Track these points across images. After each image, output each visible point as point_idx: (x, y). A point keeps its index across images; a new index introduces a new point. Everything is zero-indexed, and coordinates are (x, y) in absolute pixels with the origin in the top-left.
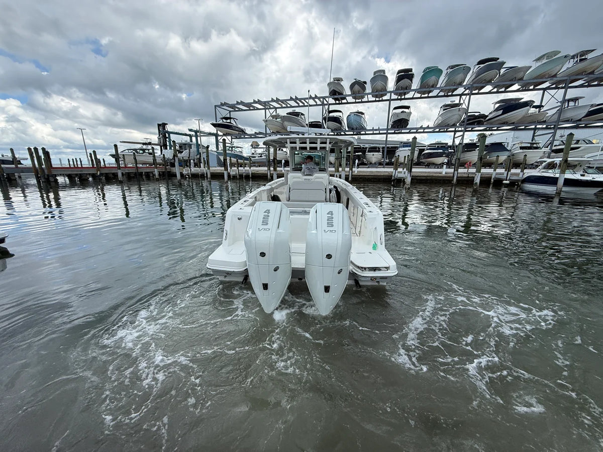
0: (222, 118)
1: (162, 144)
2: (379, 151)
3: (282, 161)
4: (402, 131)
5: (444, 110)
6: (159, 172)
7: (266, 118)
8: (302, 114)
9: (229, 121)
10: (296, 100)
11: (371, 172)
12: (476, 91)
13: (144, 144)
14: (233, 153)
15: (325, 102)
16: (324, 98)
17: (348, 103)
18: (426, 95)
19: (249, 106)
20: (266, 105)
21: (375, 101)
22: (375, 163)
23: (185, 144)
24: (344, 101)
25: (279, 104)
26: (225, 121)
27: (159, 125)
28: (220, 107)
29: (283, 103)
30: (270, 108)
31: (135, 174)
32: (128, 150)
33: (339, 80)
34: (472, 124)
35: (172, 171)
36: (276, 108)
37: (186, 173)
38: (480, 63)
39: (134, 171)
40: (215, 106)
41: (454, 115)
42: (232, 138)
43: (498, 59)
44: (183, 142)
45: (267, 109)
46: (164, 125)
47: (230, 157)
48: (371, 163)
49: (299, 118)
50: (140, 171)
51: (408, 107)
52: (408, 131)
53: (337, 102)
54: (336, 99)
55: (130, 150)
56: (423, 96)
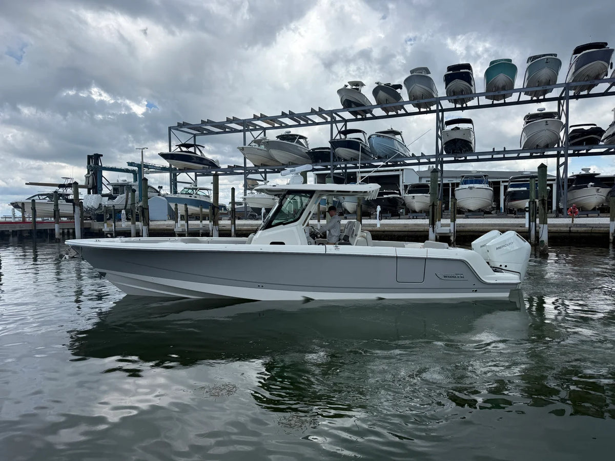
0: (180, 146)
1: (90, 186)
2: (426, 192)
3: (261, 209)
4: (468, 158)
5: (527, 123)
6: (63, 229)
7: (245, 144)
8: (301, 137)
9: (192, 149)
10: (291, 115)
11: (405, 225)
12: (585, 92)
13: (61, 186)
14: (193, 198)
15: (338, 118)
16: (336, 112)
17: (375, 118)
18: (502, 101)
19: (223, 128)
20: (247, 125)
21: (420, 113)
22: (421, 212)
23: (122, 185)
24: (368, 115)
25: (268, 123)
26: (184, 149)
27: (89, 157)
28: (177, 130)
29: (273, 121)
30: (256, 129)
31: (30, 232)
32: (38, 195)
33: (358, 84)
34: (580, 143)
35: (92, 227)
36: (264, 129)
37: (108, 230)
38: (578, 50)
39: (29, 227)
40: (170, 129)
41: (543, 132)
42: (196, 176)
43: (606, 44)
44: (120, 182)
45: (248, 130)
46: (97, 157)
47: (186, 205)
48: (415, 212)
49: (294, 144)
50: (39, 227)
51: (469, 121)
52: (475, 157)
53: (359, 117)
54: (353, 113)
55: (42, 195)
56: (495, 102)
